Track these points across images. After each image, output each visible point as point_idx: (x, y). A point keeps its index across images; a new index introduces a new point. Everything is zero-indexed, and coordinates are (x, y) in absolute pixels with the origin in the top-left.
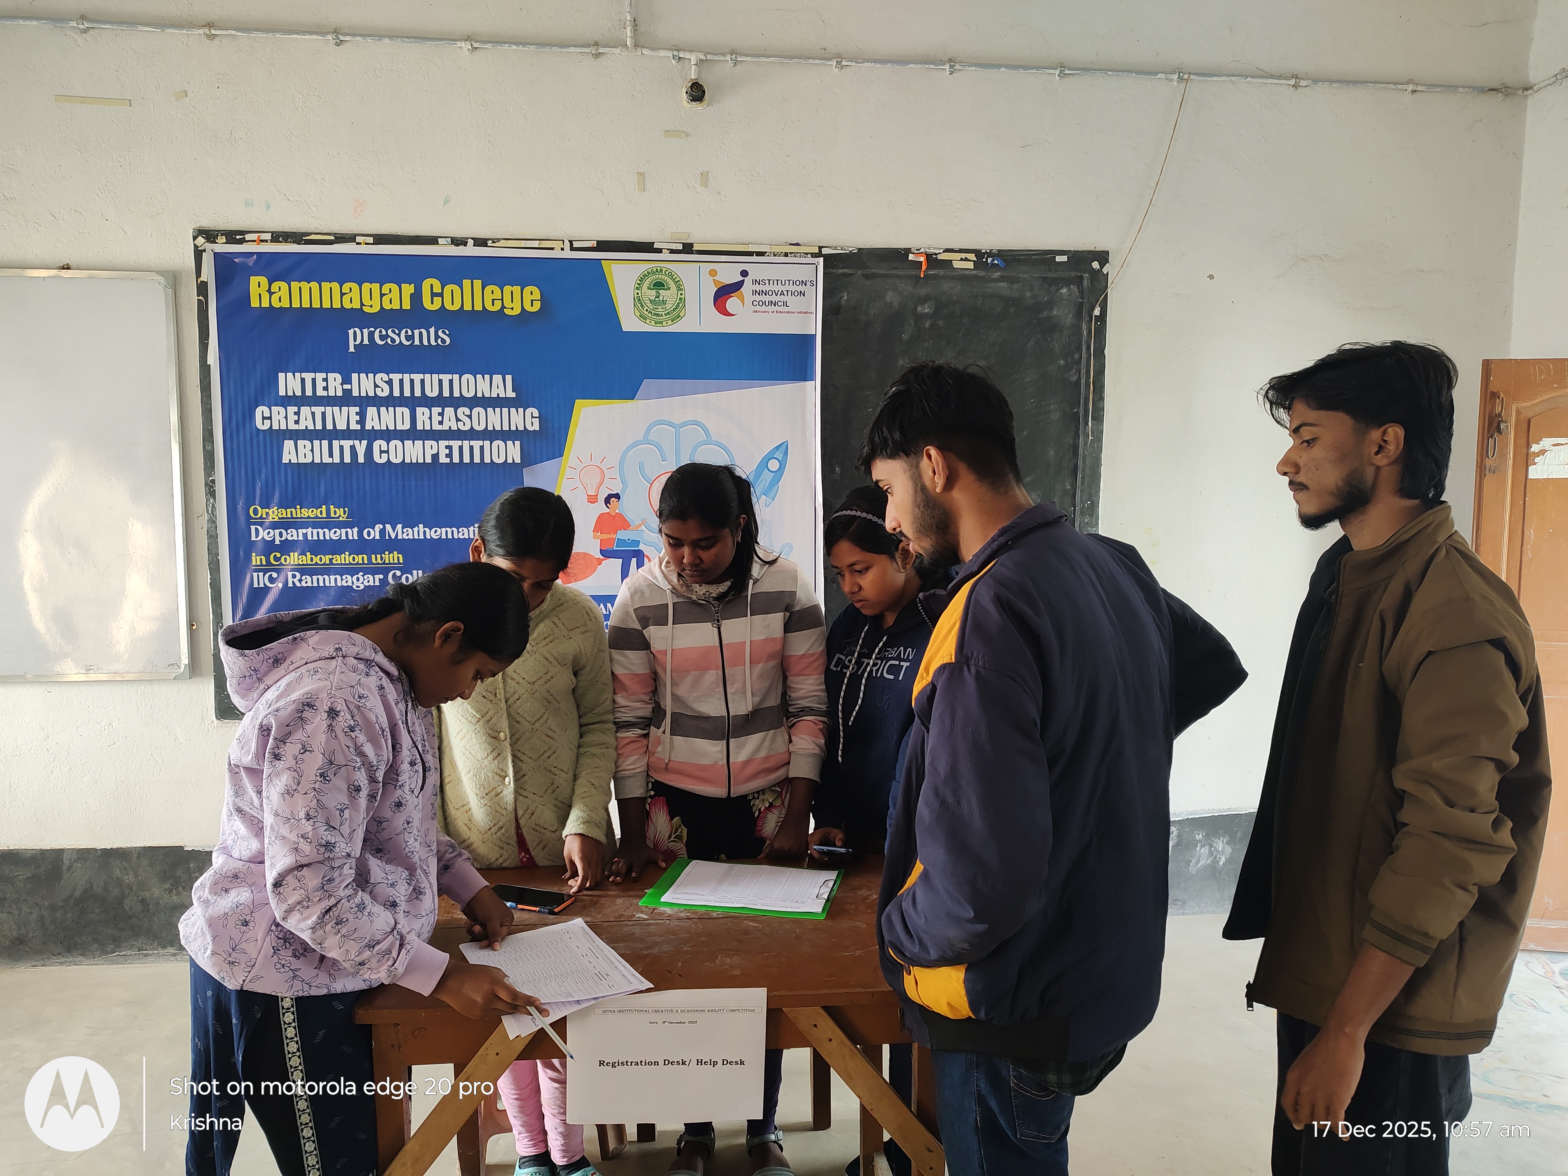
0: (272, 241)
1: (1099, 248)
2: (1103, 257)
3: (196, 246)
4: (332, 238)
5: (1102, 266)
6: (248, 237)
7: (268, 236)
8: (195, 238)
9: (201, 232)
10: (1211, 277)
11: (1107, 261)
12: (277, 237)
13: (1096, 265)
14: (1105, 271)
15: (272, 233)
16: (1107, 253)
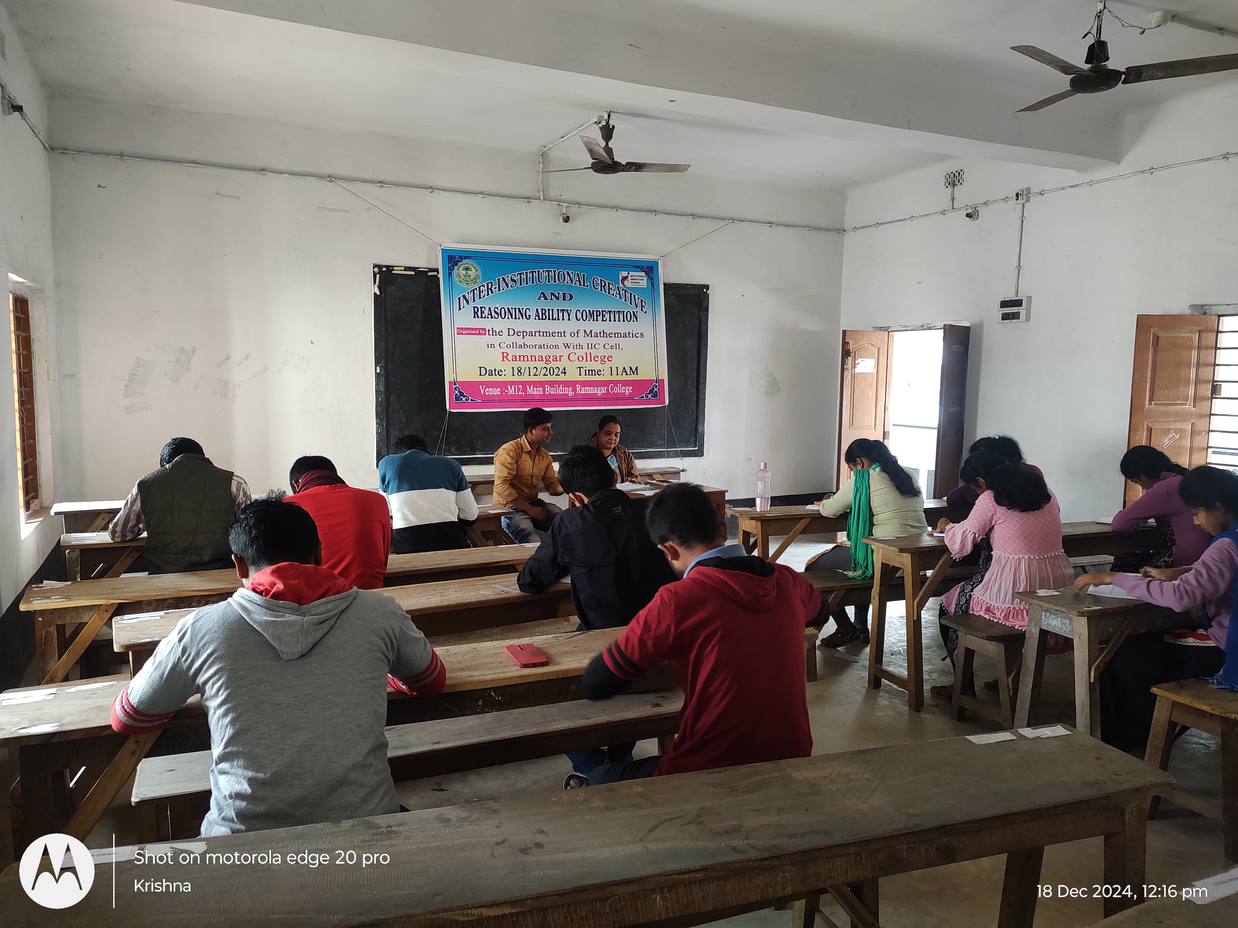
0: (404, 270)
1: (706, 284)
2: (707, 287)
3: (374, 271)
4: (428, 270)
5: (707, 291)
6: (395, 268)
7: (403, 268)
8: (374, 268)
9: (375, 266)
10: (743, 296)
11: (709, 289)
12: (407, 269)
13: (705, 290)
14: (708, 292)
15: (405, 267)
16: (709, 286)
